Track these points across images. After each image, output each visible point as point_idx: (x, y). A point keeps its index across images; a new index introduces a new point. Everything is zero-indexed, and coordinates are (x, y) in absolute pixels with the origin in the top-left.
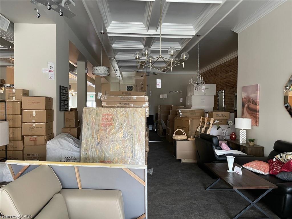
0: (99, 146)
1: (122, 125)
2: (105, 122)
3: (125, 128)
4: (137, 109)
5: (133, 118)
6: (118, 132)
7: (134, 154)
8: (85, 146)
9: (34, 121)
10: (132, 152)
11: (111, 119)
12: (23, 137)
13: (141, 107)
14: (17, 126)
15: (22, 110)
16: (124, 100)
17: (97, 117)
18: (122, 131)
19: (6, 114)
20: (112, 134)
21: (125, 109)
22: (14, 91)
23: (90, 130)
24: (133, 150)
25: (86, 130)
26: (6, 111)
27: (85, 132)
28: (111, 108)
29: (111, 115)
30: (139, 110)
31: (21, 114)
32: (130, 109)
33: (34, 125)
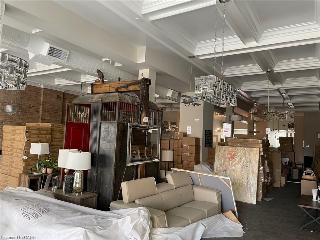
0: (224, 172)
1: (241, 160)
2: (230, 156)
3: (243, 162)
4: (253, 149)
5: (249, 155)
6: (238, 164)
7: (249, 181)
8: (216, 171)
9: (188, 152)
10: (247, 179)
11: (234, 154)
12: (182, 162)
13: (256, 148)
14: (179, 155)
15: (182, 145)
16: (244, 142)
17: (224, 153)
18: (241, 163)
19: (174, 147)
20: (234, 165)
21: (244, 148)
22: (179, 133)
23: (219, 161)
24: (248, 178)
25: (217, 160)
26: (174, 145)
27: (217, 162)
28: (234, 147)
29: (233, 152)
30: (254, 149)
31: (182, 147)
32: (247, 148)
33: (188, 155)
